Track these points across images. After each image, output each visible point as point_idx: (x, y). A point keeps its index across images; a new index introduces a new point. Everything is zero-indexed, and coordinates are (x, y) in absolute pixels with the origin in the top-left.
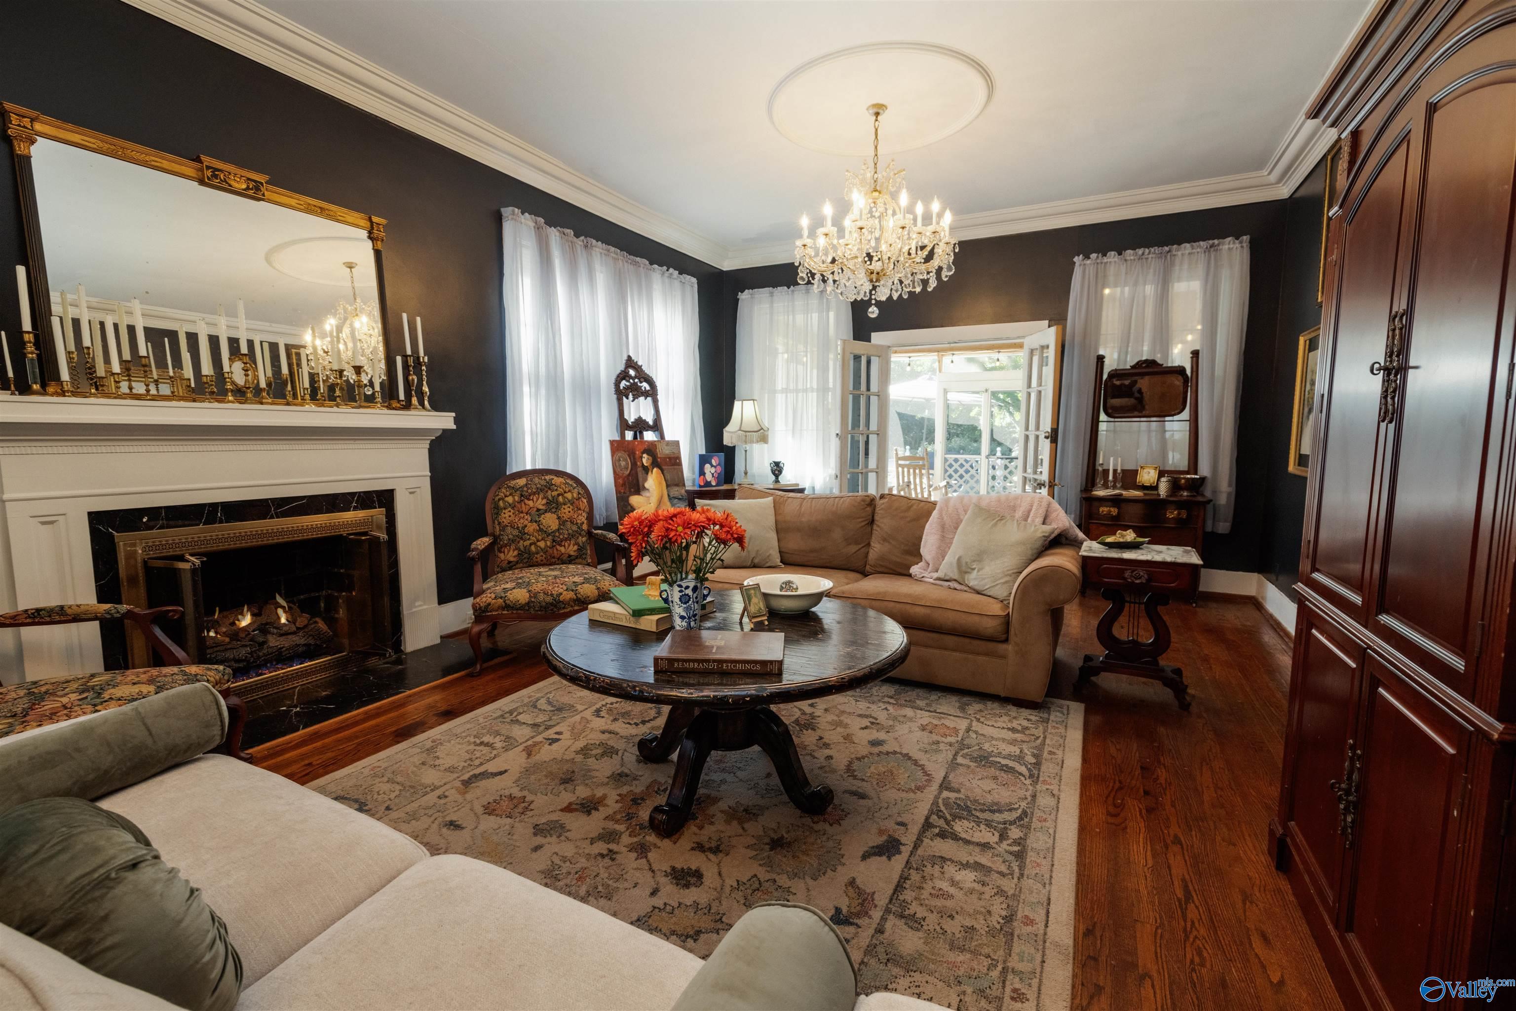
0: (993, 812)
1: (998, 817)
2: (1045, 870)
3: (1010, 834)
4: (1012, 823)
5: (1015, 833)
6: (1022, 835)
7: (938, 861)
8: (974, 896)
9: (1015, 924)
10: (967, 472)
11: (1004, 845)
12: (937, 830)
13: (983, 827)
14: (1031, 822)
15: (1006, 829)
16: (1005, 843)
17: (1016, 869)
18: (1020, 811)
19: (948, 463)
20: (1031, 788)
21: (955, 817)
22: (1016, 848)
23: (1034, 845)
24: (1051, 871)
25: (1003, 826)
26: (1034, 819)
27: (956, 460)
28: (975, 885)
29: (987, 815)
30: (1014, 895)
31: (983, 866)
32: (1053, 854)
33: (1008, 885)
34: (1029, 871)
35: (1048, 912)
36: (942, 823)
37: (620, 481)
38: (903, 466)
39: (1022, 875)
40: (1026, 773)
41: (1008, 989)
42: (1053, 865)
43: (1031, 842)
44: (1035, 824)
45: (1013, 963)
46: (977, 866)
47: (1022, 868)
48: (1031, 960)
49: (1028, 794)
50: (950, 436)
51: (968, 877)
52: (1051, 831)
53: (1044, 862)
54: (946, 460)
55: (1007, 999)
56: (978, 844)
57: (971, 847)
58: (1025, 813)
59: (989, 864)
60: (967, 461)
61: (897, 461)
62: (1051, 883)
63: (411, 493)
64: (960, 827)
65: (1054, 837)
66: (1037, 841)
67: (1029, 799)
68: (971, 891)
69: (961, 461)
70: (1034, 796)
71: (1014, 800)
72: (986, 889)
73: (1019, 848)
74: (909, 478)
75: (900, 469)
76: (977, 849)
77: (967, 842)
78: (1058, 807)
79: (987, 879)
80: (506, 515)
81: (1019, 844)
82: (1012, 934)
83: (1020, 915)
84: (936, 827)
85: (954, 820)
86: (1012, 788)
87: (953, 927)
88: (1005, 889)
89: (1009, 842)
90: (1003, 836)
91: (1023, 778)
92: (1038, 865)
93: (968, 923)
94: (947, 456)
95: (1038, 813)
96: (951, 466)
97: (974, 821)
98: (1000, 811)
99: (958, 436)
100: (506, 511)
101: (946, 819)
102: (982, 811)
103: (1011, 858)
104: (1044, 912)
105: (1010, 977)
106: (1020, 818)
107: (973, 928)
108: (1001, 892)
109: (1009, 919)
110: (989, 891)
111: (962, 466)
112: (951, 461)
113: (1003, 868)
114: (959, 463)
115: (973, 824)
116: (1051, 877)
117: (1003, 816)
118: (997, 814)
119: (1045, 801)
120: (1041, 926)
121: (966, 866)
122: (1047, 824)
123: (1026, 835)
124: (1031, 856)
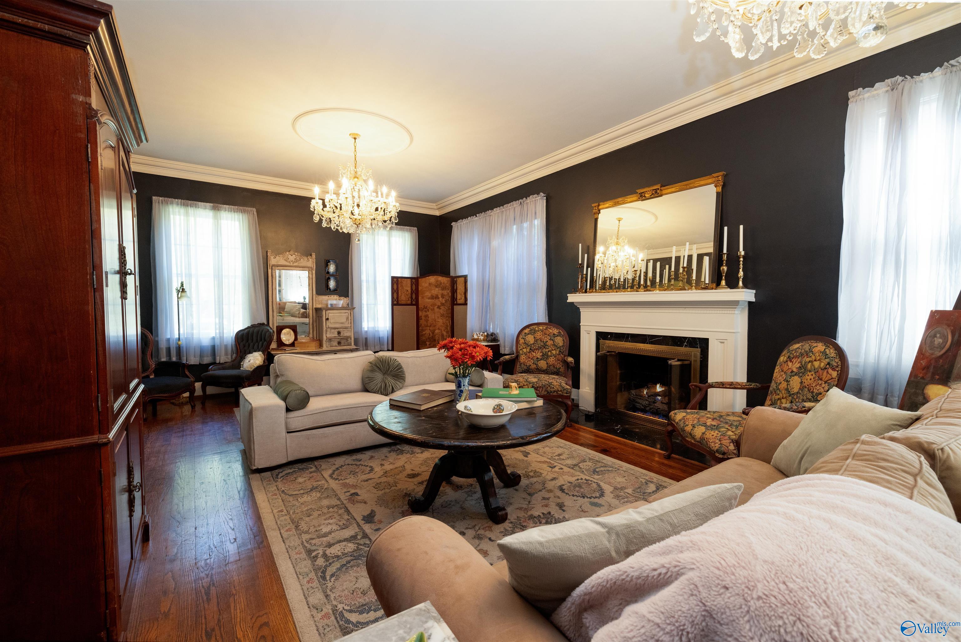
0: (343, 565)
1: (337, 565)
2: (293, 553)
3: (323, 560)
4: (326, 567)
5: (320, 562)
6: (316, 563)
7: (344, 527)
8: (316, 525)
9: (293, 527)
11: (321, 552)
12: (359, 537)
13: (340, 554)
14: (316, 574)
15: (327, 561)
16: (321, 553)
17: (306, 545)
18: (328, 578)
20: (335, 603)
21: (358, 549)
22: (314, 554)
23: (305, 562)
24: (289, 555)
25: (330, 561)
26: (316, 578)
28: (320, 528)
29: (344, 561)
30: (301, 535)
31: (323, 537)
32: (292, 564)
33: (305, 537)
34: (301, 549)
35: (282, 537)
36: (362, 542)
37: (924, 363)
39: (302, 544)
40: (347, 615)
41: (285, 511)
42: (290, 558)
43: (308, 562)
44: (312, 575)
45: (287, 517)
46: (325, 535)
47: (304, 547)
48: (281, 521)
49: (332, 596)
51: (325, 529)
52: (301, 577)
53: (296, 557)
55: (284, 509)
56: (334, 544)
57: (335, 541)
58: (324, 578)
59: (321, 539)
62: (287, 549)
63: (721, 342)
64: (351, 547)
65: (297, 575)
66: (305, 565)
67: (329, 592)
68: (319, 526)
70: (327, 596)
71: (337, 584)
72: (314, 530)
73: (313, 555)
76: (332, 542)
77: (340, 541)
78: (306, 598)
79: (317, 533)
80: (809, 378)
81: (314, 557)
82: (293, 523)
83: (294, 530)
84: (361, 539)
85: (357, 547)
86: (346, 592)
87: (316, 514)
88: (306, 535)
89: (320, 555)
90: (325, 555)
91: (346, 608)
92: (297, 553)
93: (312, 517)
95: (316, 584)
97: (346, 554)
98: (339, 569)
100: (810, 374)
101: (361, 545)
102: (348, 562)
103: (313, 548)
104: (283, 536)
105: (286, 513)
106: (324, 572)
107: (309, 516)
108: (307, 532)
109: (297, 527)
110: (312, 529)
113: (313, 542)
115: (346, 551)
116: (288, 552)
117: (335, 568)
118: (339, 566)
119: (317, 597)
120: (282, 531)
121: (330, 533)
122: (306, 580)
123: (314, 565)
124: (304, 555)
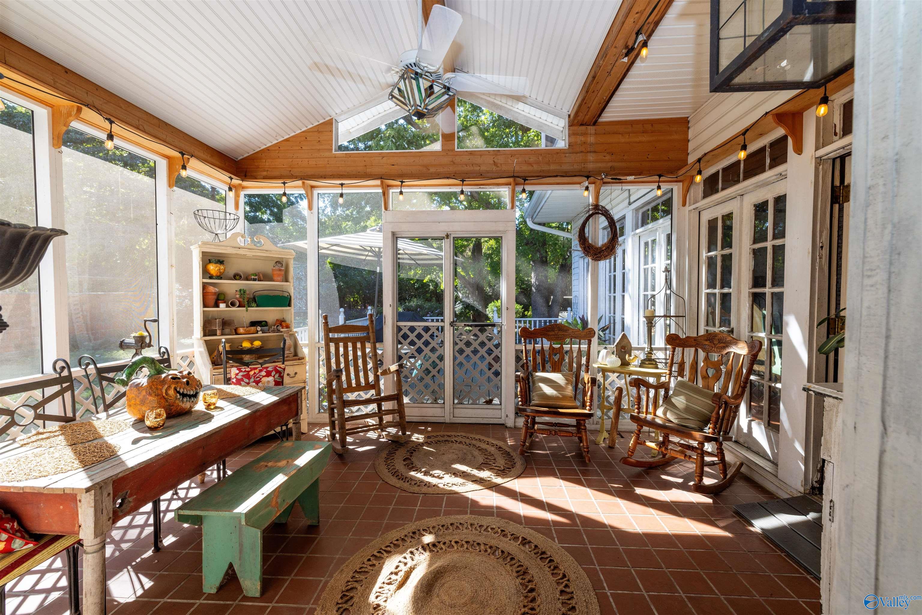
10: (427, 343)
19: (402, 333)
27: (412, 329)
38: (337, 341)
50: (402, 298)
54: (399, 329)
60: (427, 329)
61: (327, 335)
69: (419, 330)
74: (338, 363)
75: (332, 346)
94: (401, 324)
96: (405, 337)
99: (415, 297)
111: (419, 336)
112: (405, 330)
114: (416, 333)
